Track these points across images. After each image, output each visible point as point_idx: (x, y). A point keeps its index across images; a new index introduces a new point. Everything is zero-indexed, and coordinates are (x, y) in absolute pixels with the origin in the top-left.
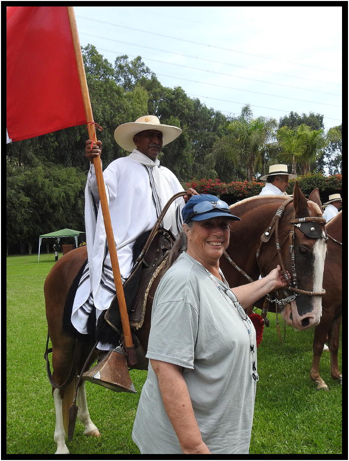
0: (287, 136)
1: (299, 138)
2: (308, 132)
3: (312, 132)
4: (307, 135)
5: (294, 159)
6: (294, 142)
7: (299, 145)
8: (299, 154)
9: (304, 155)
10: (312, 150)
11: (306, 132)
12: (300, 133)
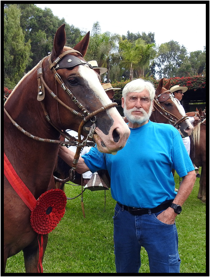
0: (127, 48)
1: (136, 49)
2: (143, 45)
3: (147, 45)
4: (142, 47)
5: (131, 66)
6: (132, 53)
7: (136, 55)
8: (136, 62)
9: (140, 63)
10: (146, 60)
11: (142, 45)
12: (137, 46)
